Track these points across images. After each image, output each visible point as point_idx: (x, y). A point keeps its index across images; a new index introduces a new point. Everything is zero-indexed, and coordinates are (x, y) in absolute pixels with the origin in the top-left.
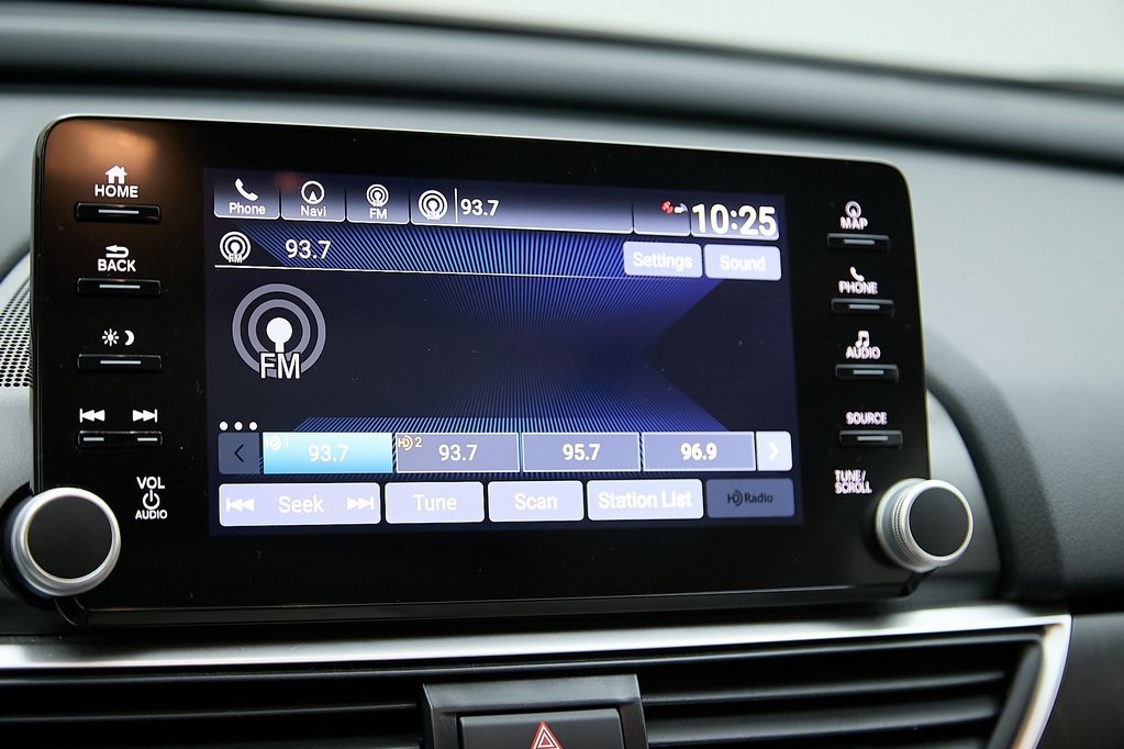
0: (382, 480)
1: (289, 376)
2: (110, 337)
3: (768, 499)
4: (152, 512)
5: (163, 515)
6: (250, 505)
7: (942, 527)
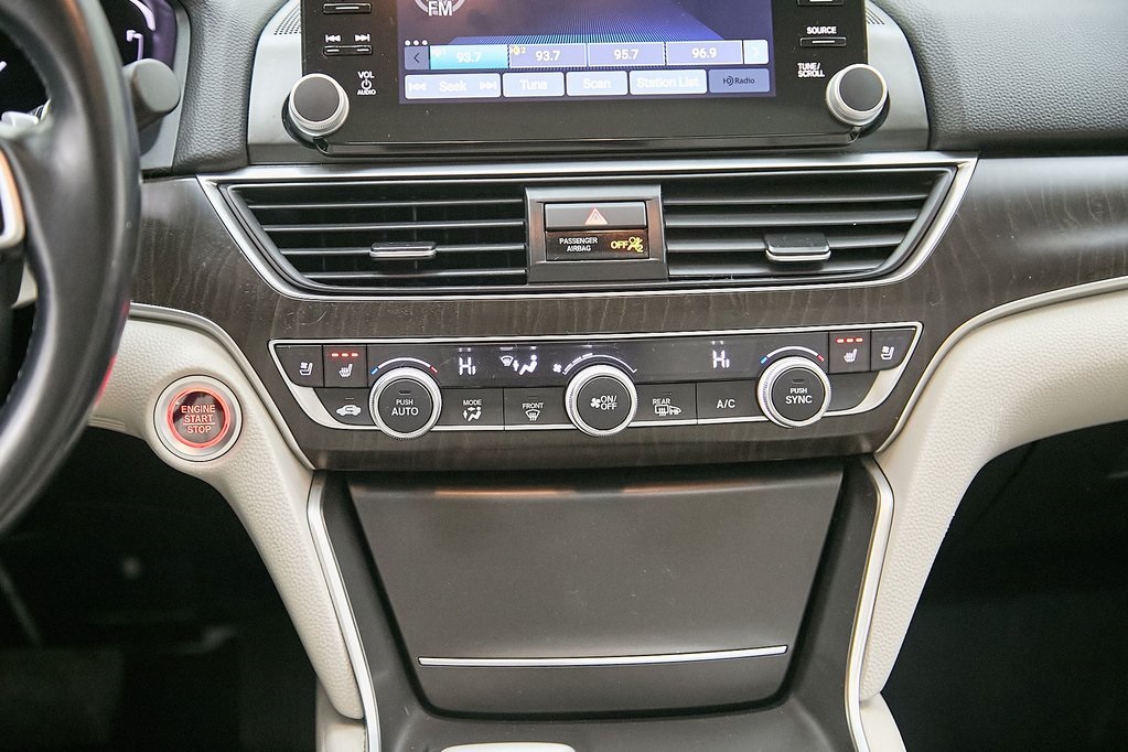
0: (501, 72)
1: (445, 14)
3: (753, 81)
4: (367, 91)
5: (372, 92)
6: (424, 86)
7: (858, 94)
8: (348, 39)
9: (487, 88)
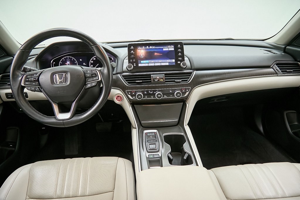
1: (142, 58)
2: (132, 56)
3: (173, 64)
4: (135, 65)
6: (140, 65)
7: (184, 64)
8: (133, 60)
9: (147, 65)
